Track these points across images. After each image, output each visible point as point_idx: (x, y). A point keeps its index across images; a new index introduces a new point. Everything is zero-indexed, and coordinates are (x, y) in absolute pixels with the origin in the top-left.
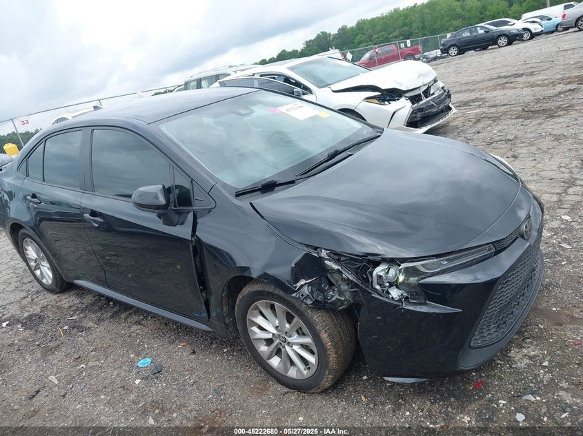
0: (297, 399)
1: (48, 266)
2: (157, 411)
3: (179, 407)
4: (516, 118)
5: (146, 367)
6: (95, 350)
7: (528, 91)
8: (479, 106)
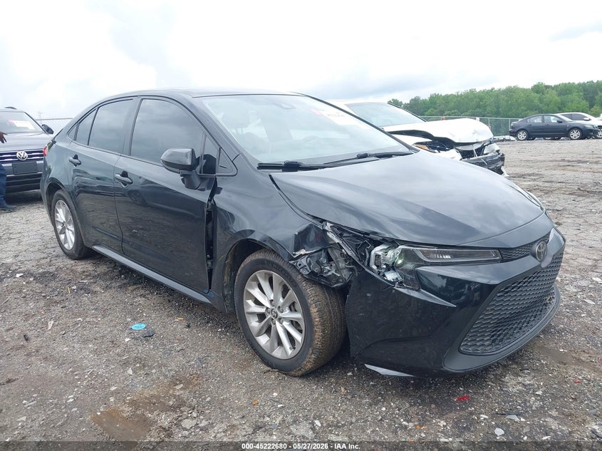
0: (276, 378)
1: (73, 229)
2: (138, 365)
3: (160, 366)
4: (570, 194)
5: (139, 330)
6: (96, 309)
7: (589, 175)
8: (535, 180)
